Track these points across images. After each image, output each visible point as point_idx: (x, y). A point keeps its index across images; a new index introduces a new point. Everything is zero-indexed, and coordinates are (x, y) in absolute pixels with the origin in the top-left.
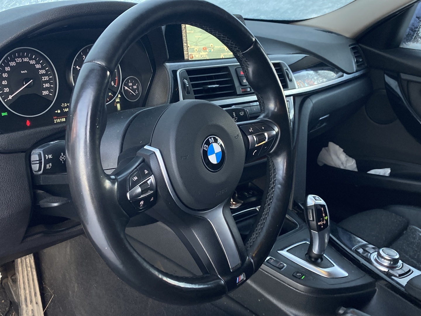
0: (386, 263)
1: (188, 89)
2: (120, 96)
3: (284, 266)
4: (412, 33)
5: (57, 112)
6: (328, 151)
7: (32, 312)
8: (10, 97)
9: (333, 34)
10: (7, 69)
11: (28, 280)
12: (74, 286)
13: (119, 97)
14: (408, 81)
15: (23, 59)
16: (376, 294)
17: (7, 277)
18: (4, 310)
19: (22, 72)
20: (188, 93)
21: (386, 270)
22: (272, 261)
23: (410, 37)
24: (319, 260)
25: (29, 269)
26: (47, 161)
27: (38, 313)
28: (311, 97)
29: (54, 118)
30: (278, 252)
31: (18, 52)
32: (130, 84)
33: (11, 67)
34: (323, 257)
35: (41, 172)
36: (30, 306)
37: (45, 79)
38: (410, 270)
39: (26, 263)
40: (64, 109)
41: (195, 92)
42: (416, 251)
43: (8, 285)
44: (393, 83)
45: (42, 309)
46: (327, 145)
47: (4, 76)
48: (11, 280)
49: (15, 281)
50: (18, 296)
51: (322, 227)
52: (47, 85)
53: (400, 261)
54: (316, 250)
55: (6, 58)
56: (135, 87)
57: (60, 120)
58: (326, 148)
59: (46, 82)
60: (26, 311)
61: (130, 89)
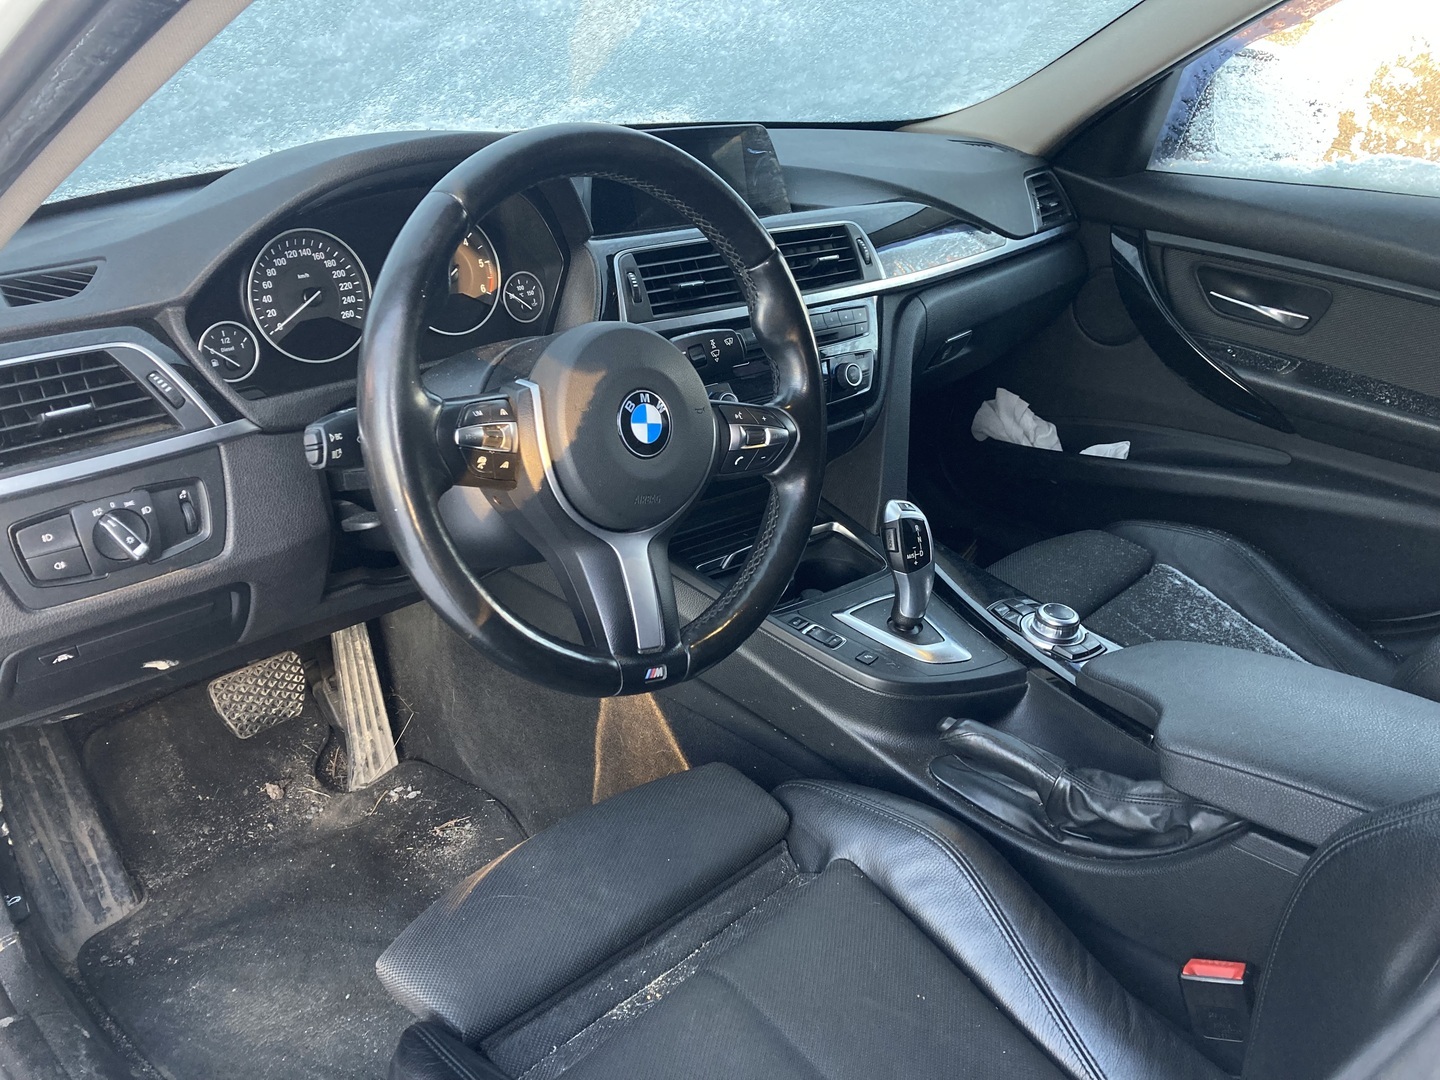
0: (1051, 634)
1: (636, 293)
3: (841, 642)
4: (1175, 136)
6: (994, 408)
7: (372, 746)
8: (280, 326)
9: (994, 150)
10: (271, 272)
11: (361, 684)
12: (451, 694)
14: (1165, 247)
15: (300, 251)
16: (1027, 693)
17: (321, 680)
18: (318, 742)
19: (299, 277)
20: (638, 300)
21: (1049, 646)
22: (816, 633)
23: (1170, 147)
24: (916, 630)
25: (362, 662)
26: (333, 446)
27: (383, 747)
28: (923, 296)
30: (835, 615)
31: (289, 237)
32: (521, 288)
33: (277, 268)
34: (922, 622)
35: (323, 465)
36: (367, 733)
37: (346, 289)
38: (1099, 647)
39: (355, 650)
41: (653, 298)
42: (1157, 614)
43: (324, 695)
44: (1129, 252)
45: (391, 739)
46: (992, 396)
48: (327, 685)
49: (335, 687)
50: (343, 714)
51: (916, 563)
52: (351, 299)
53: (1081, 626)
54: (906, 610)
55: (268, 252)
56: (531, 293)
58: (992, 401)
59: (348, 293)
60: (360, 744)
61: (520, 297)
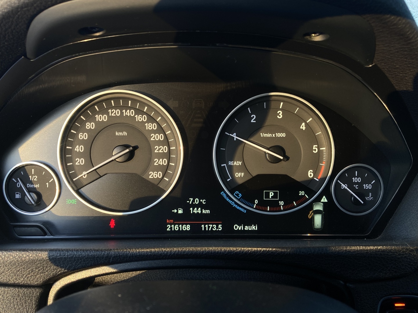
2: (326, 201)
5: (175, 211)
10: (90, 126)
13: (322, 200)
15: (124, 111)
19: (117, 134)
29: (168, 221)
32: (356, 180)
33: (98, 123)
37: (160, 151)
40: (191, 209)
47: (81, 137)
56: (367, 186)
57: (179, 228)
59: (161, 156)
61: (353, 189)
